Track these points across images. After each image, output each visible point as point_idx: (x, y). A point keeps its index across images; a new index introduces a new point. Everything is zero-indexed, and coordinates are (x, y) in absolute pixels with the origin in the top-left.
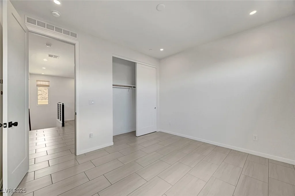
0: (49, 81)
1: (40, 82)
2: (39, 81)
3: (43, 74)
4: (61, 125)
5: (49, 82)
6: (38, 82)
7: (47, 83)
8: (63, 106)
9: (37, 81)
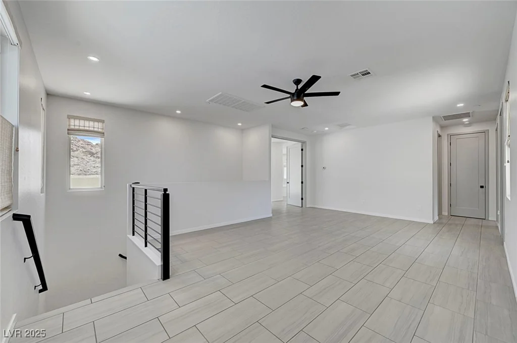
0: (103, 119)
1: (77, 122)
2: (75, 118)
3: (88, 94)
4: (158, 273)
5: (103, 122)
6: (72, 121)
7: (97, 126)
8: (166, 198)
9: (69, 117)
